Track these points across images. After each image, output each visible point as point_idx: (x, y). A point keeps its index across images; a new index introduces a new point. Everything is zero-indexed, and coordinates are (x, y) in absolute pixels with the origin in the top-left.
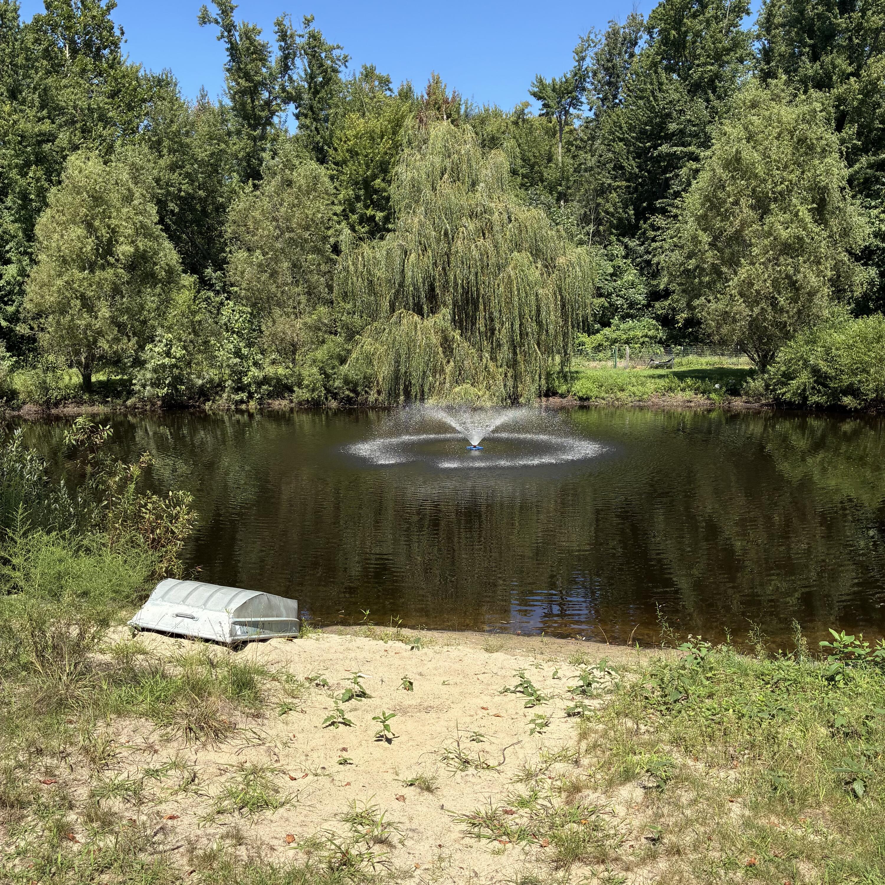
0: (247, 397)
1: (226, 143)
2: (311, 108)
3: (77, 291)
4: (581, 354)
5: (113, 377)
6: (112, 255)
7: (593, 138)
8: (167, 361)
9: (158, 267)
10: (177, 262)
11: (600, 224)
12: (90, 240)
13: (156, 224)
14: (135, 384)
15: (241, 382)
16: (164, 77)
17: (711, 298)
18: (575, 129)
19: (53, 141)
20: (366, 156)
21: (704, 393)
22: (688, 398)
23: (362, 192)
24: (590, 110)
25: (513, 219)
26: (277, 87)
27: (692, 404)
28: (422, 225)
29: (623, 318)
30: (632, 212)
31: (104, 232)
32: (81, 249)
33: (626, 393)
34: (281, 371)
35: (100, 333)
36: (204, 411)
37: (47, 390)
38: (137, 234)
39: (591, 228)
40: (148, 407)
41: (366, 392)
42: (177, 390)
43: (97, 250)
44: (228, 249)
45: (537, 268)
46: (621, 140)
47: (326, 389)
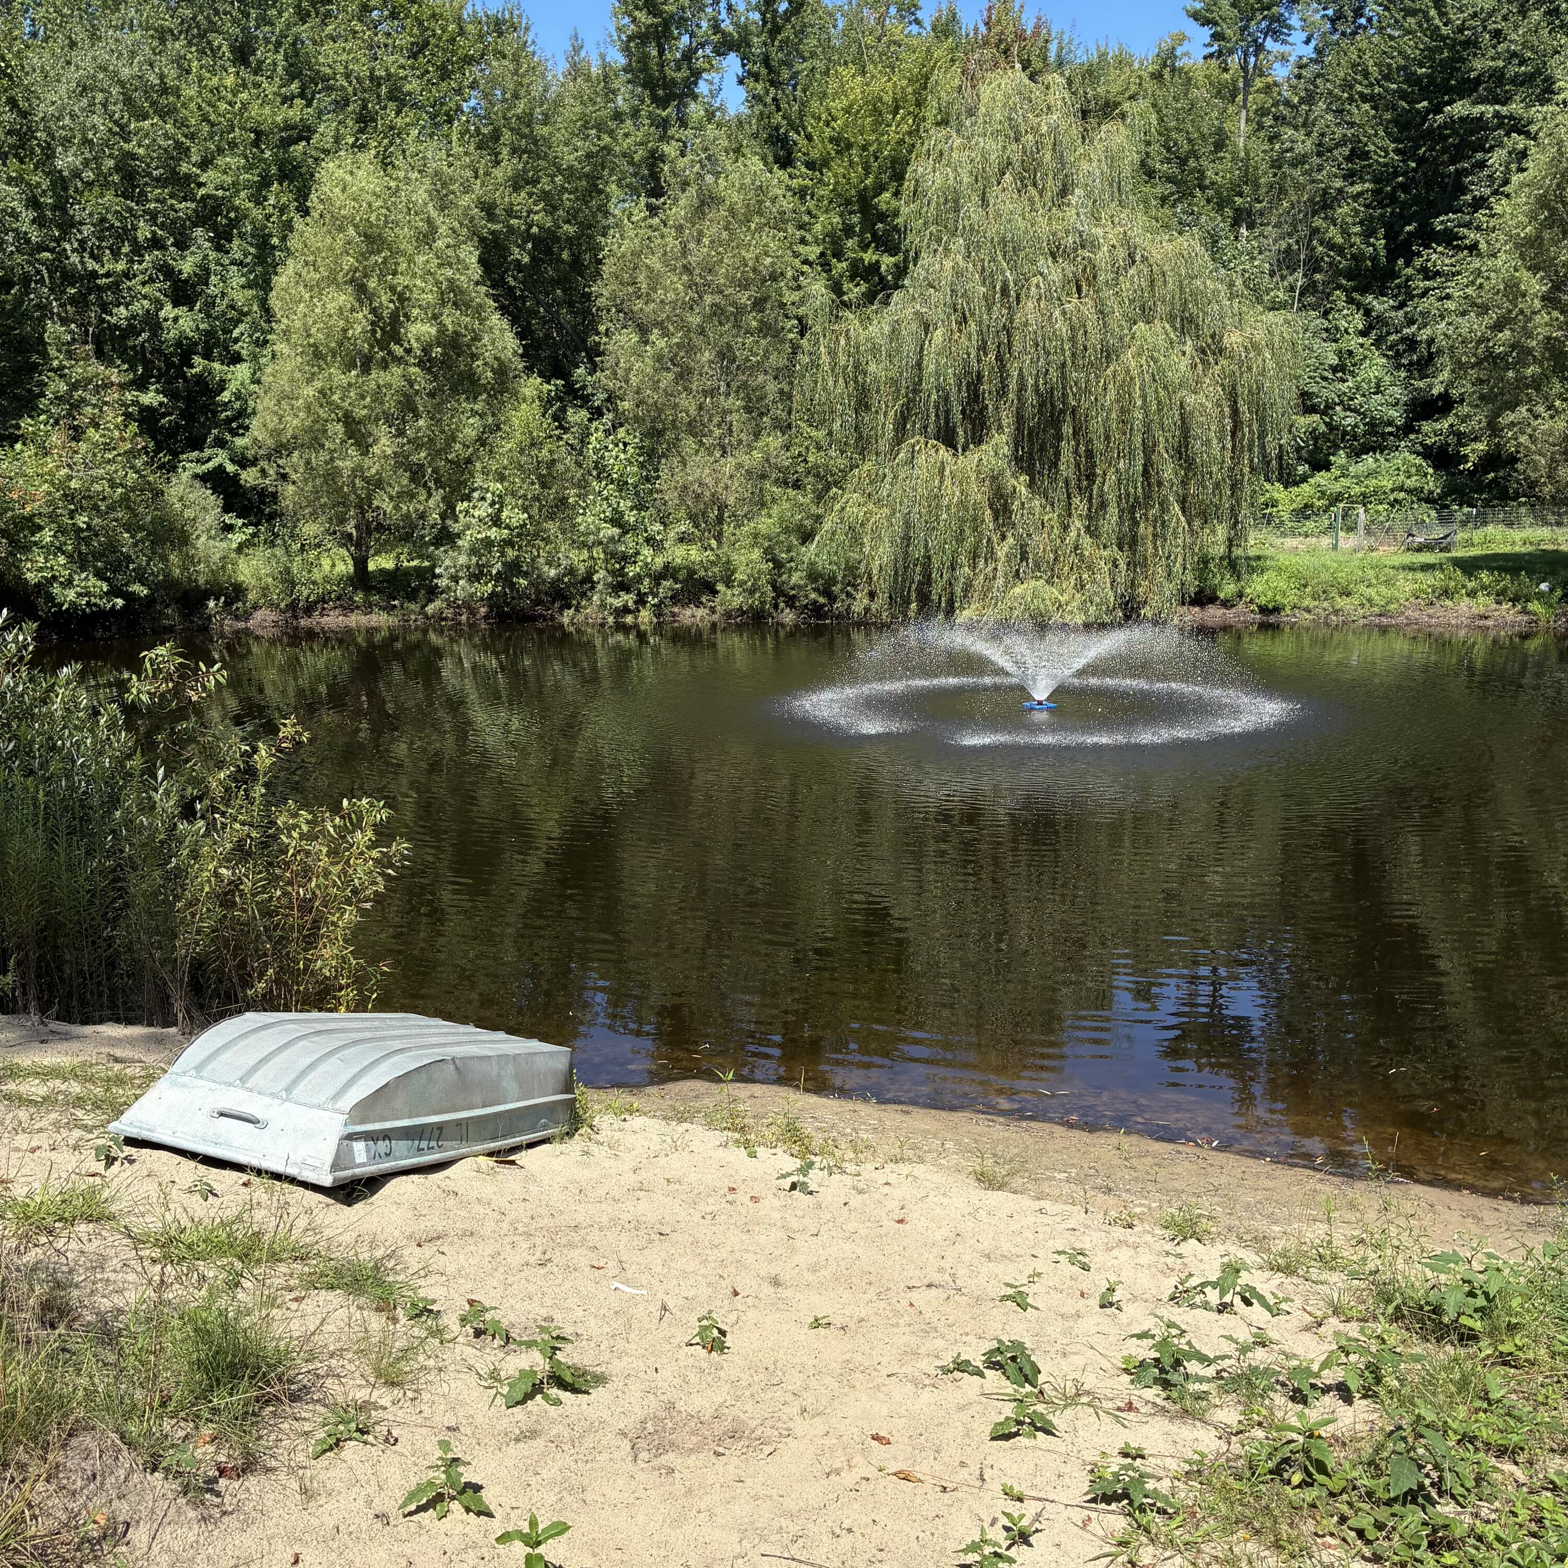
0: (636, 602)
1: (611, 133)
2: (766, 61)
3: (338, 407)
4: (1269, 523)
5: (406, 564)
6: (399, 342)
7: (1309, 99)
8: (493, 533)
9: (479, 363)
10: (515, 353)
11: (1317, 270)
12: (360, 315)
13: (477, 283)
14: (440, 576)
15: (624, 575)
16: (507, 16)
17: (1540, 409)
18: (1276, 84)
19: (308, 140)
20: (864, 148)
21: (1515, 600)
22: (1482, 610)
23: (855, 219)
24: (1307, 42)
25: (1138, 258)
26: (704, 24)
27: (1490, 623)
28: (958, 273)
29: (1357, 453)
30: (1383, 242)
31: (384, 298)
32: (345, 331)
33: (1355, 600)
34: (695, 554)
35: (378, 483)
36: (561, 626)
37: (293, 584)
38: (443, 303)
39: (1299, 279)
40: (464, 618)
41: (848, 595)
42: (512, 585)
43: (374, 332)
44: (602, 328)
45: (1184, 353)
46: (1364, 98)
47: (775, 588)
